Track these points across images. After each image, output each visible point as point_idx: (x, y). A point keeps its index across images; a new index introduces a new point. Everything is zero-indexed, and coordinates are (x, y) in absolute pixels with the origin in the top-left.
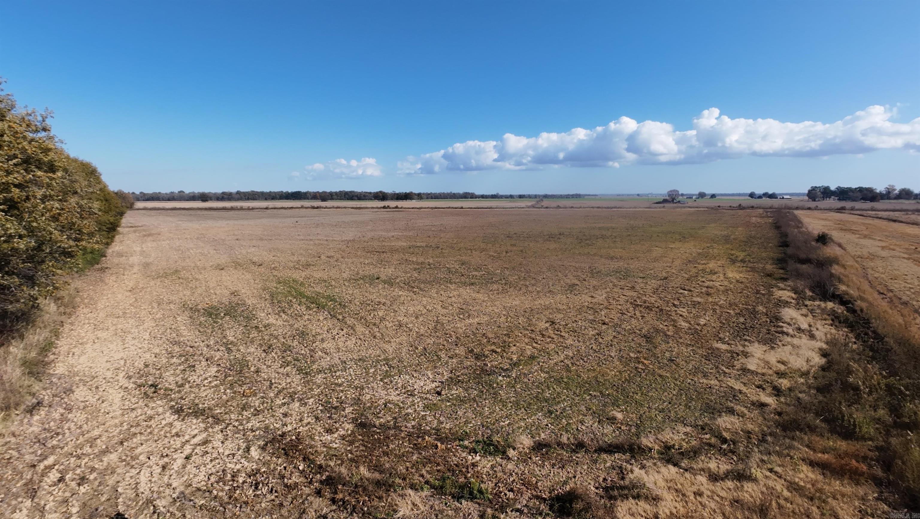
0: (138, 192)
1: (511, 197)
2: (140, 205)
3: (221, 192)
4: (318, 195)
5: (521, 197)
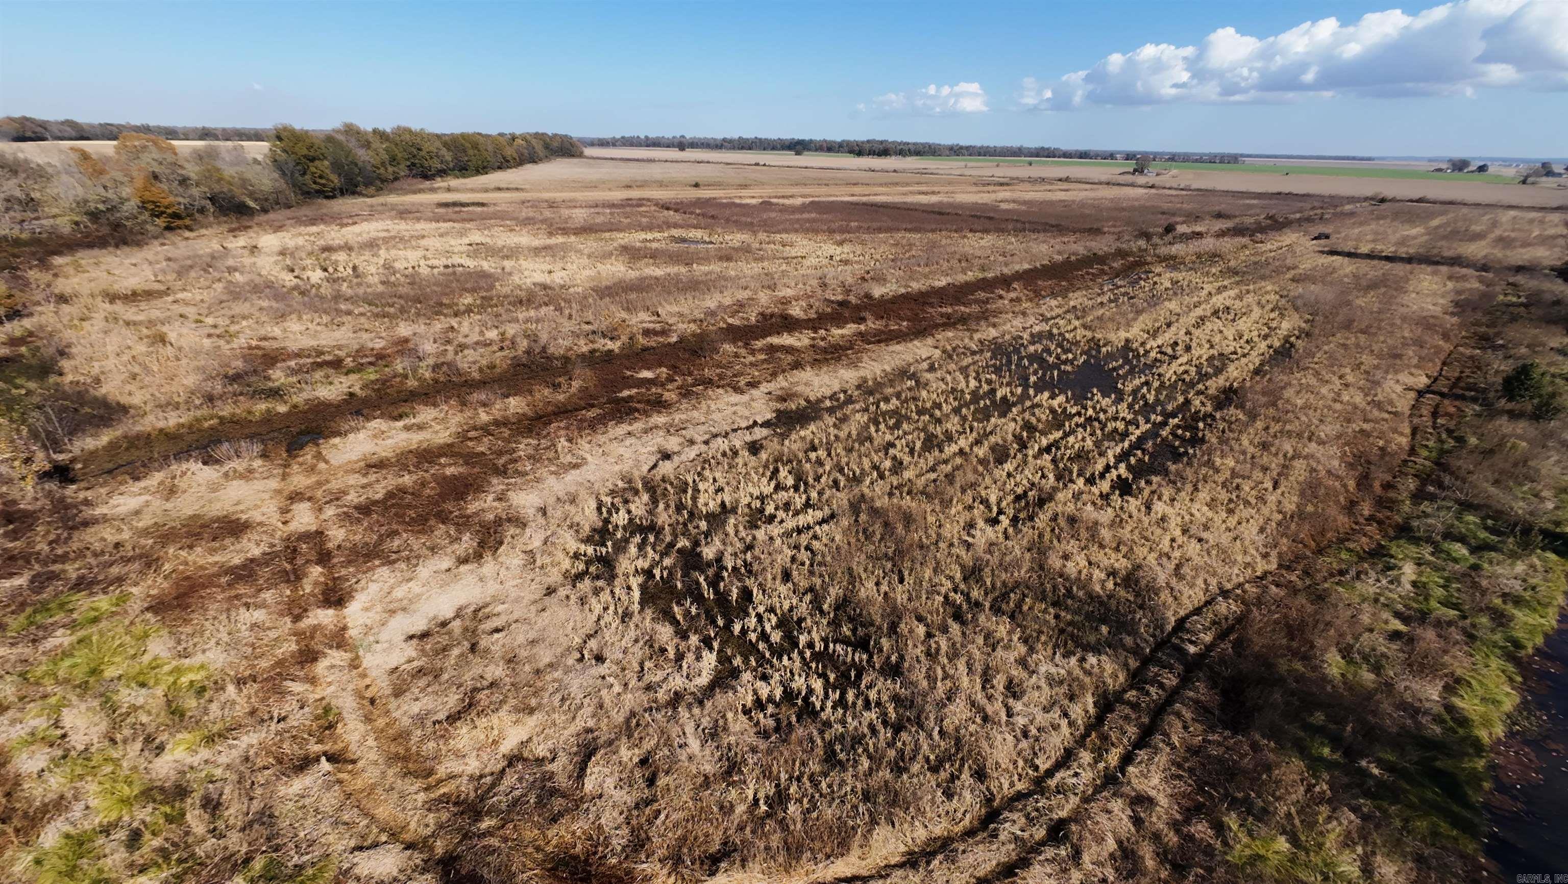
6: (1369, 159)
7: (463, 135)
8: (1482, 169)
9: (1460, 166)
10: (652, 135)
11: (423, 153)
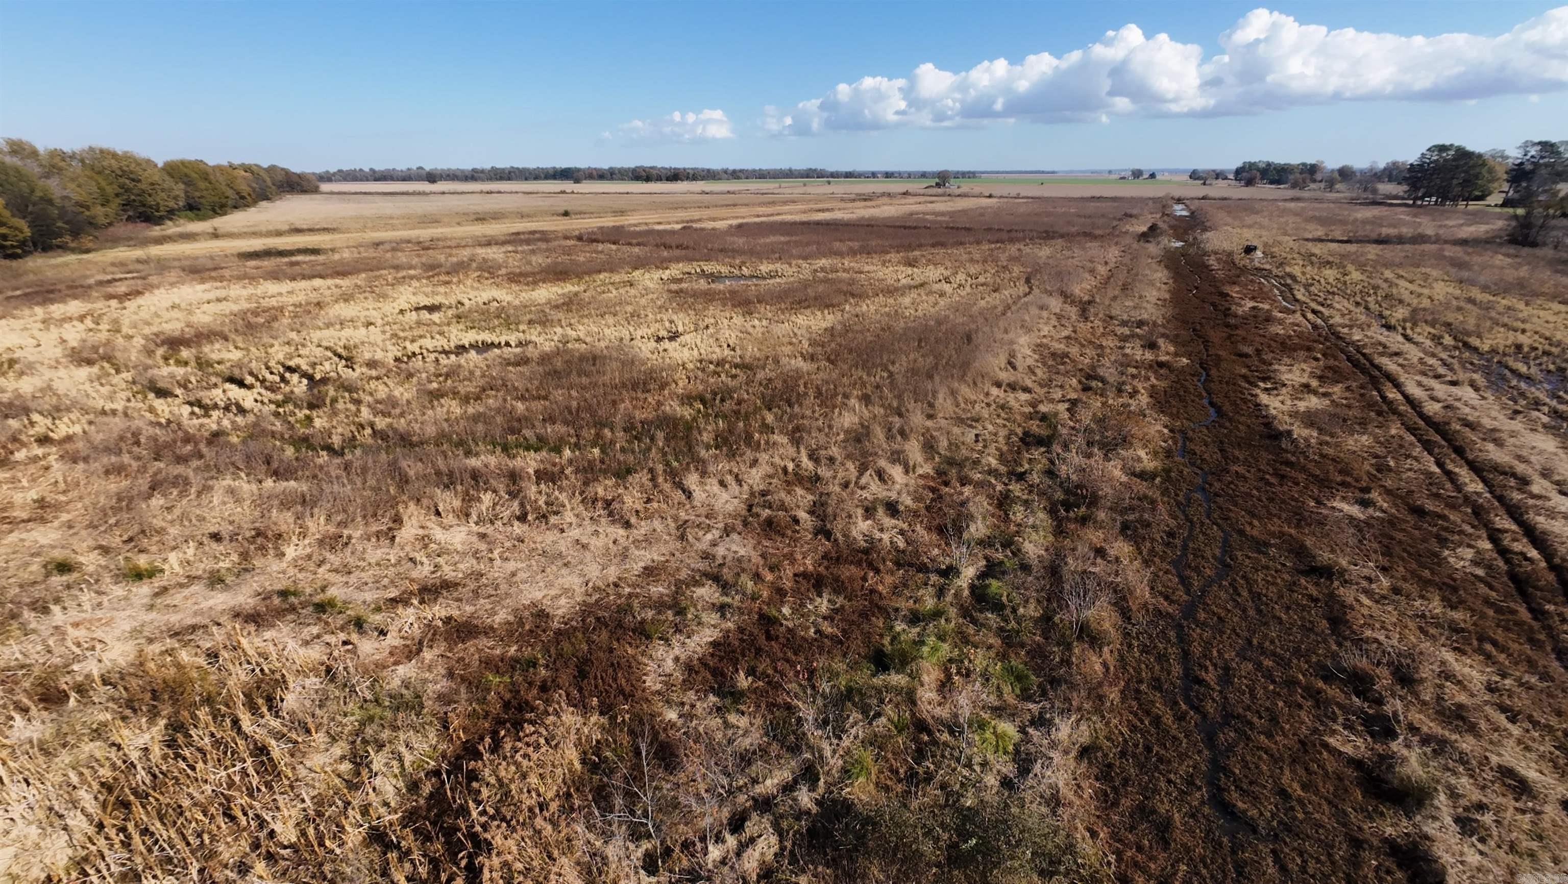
0: (367, 169)
1: (874, 175)
2: (325, 187)
3: (470, 168)
4: (595, 173)
5: (888, 175)
6: (1053, 172)
7: (183, 163)
8: (1153, 176)
9: (1137, 174)
10: (380, 167)
11: (143, 186)
